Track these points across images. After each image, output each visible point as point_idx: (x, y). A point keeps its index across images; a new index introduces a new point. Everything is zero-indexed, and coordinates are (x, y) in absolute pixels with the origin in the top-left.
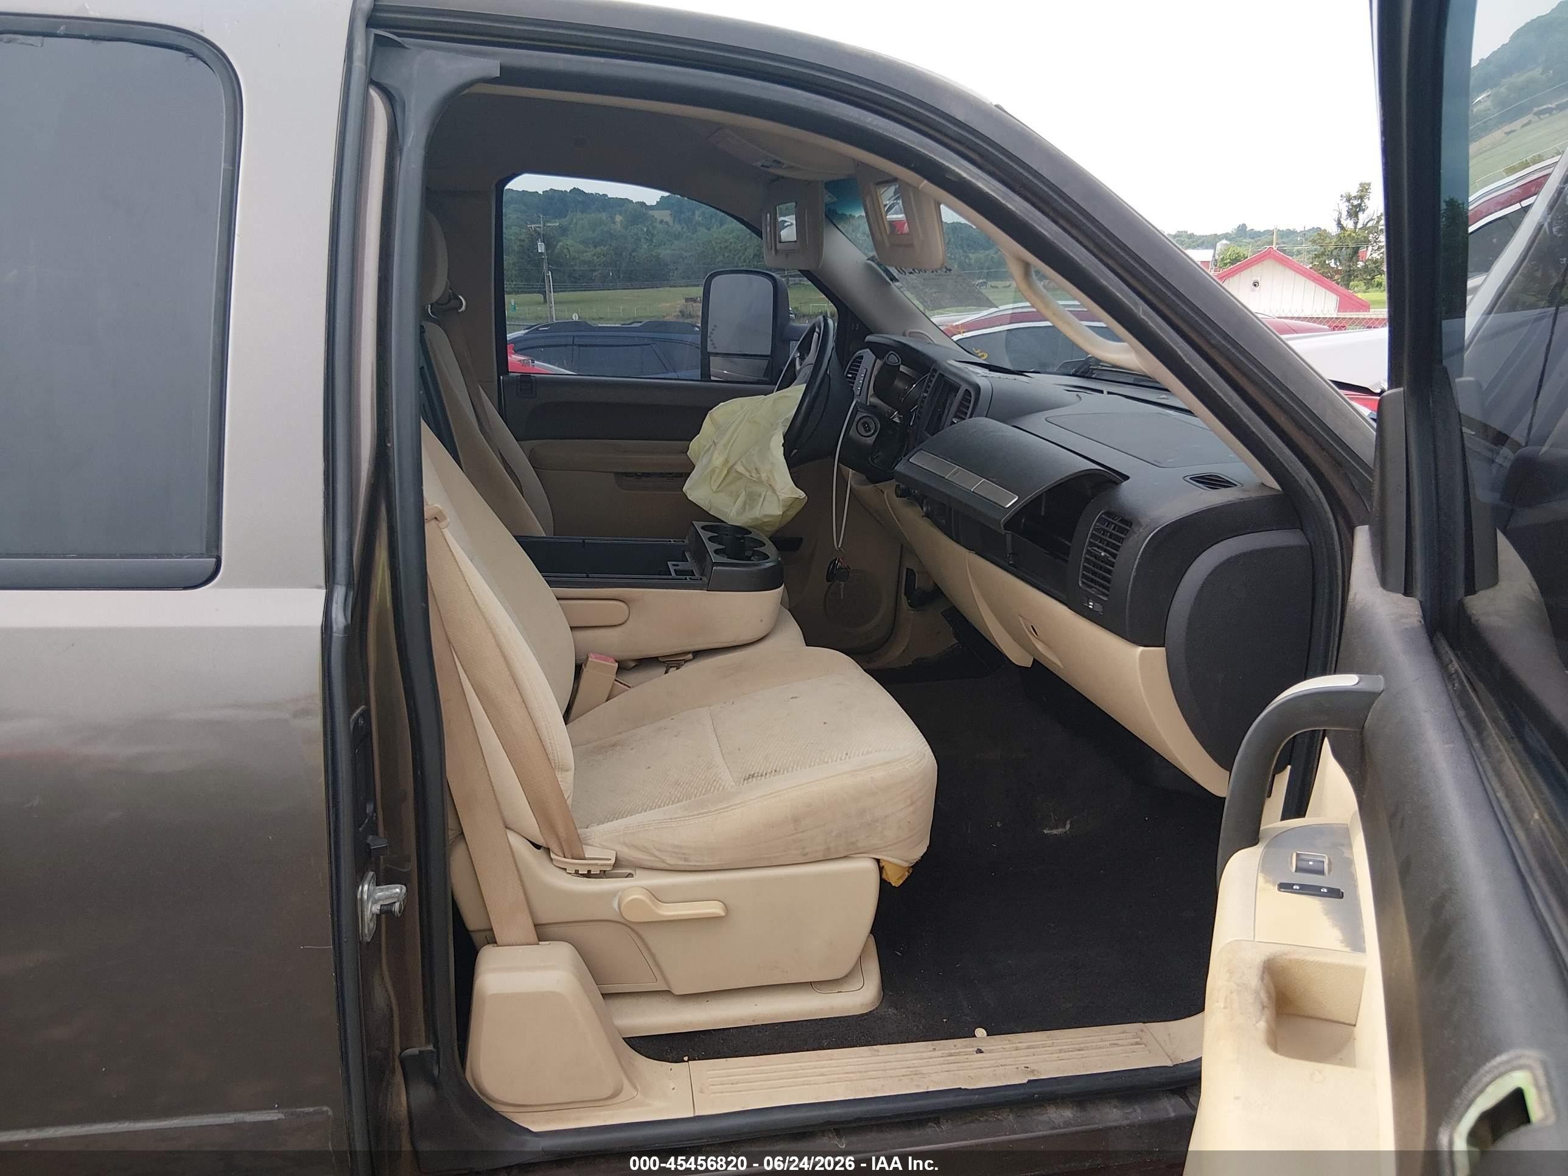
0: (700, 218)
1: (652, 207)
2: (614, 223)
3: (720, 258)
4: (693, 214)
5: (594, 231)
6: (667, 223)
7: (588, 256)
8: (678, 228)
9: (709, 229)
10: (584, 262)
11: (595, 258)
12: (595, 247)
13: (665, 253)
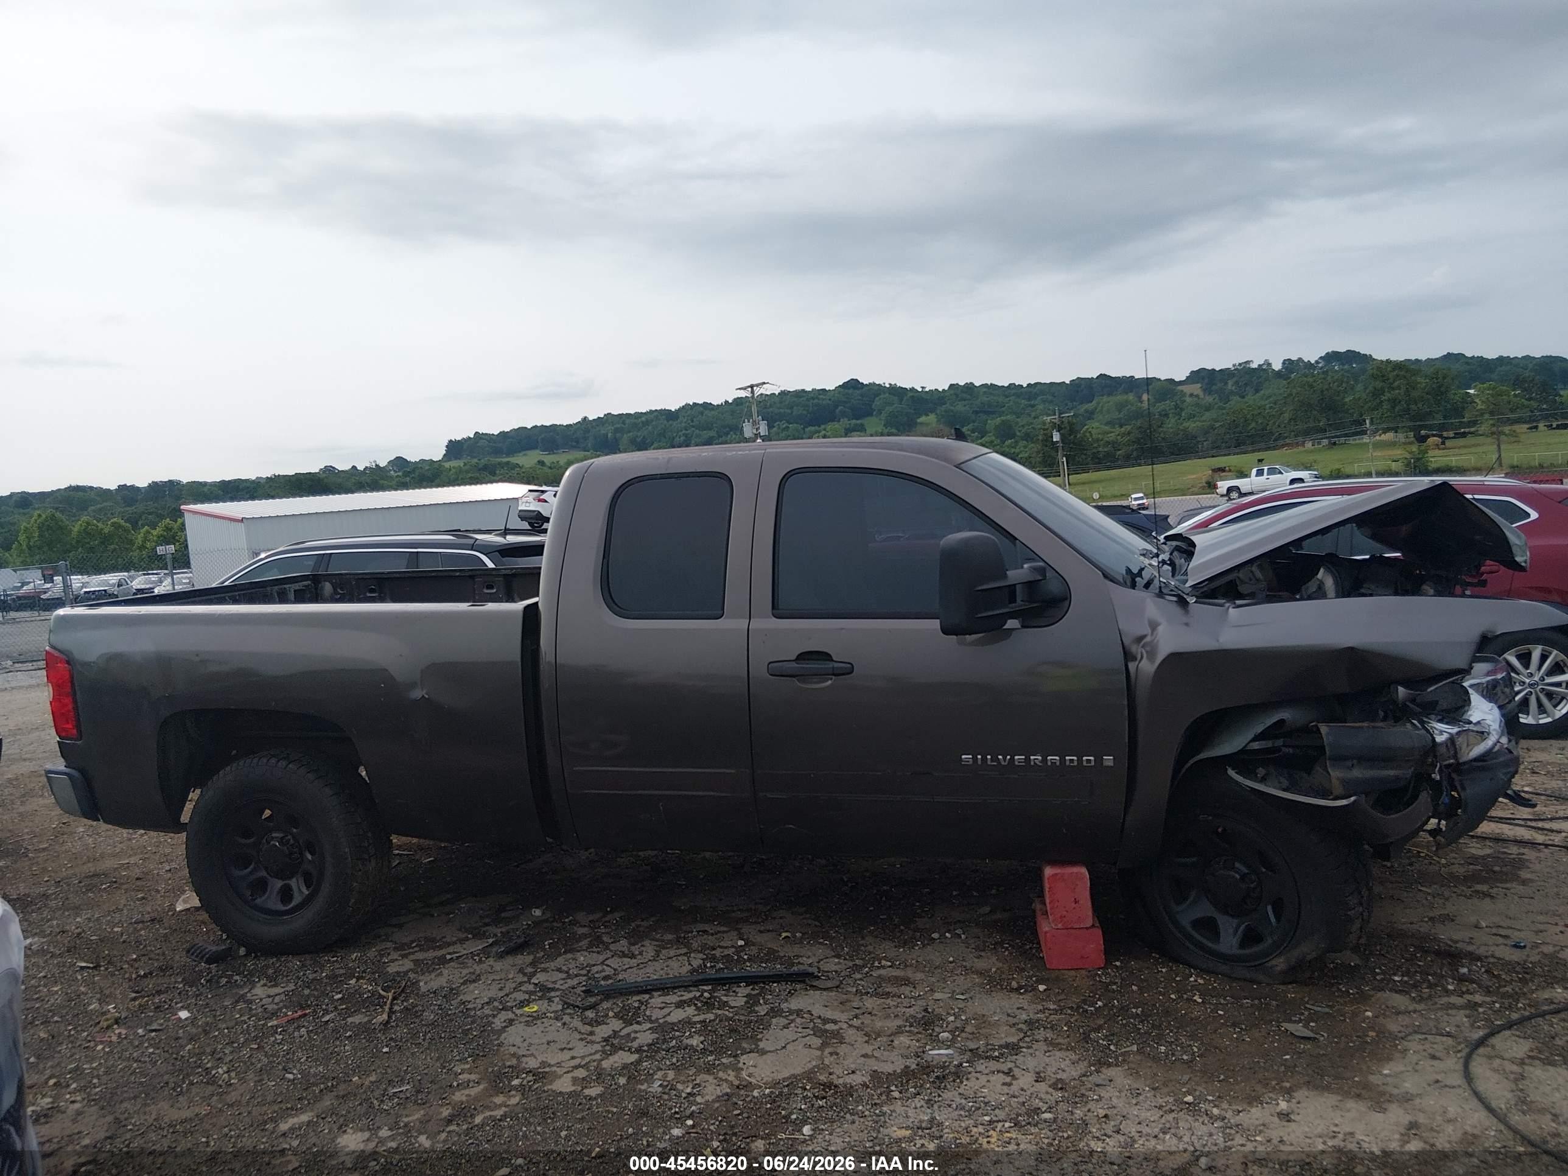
0: (1233, 388)
1: (1181, 383)
2: (1141, 402)
3: (1253, 425)
4: (1226, 384)
5: (1120, 412)
6: (1197, 396)
7: (1112, 437)
8: (1209, 399)
9: (1243, 397)
10: (1108, 443)
11: (1119, 437)
12: (1121, 426)
13: (1192, 426)
